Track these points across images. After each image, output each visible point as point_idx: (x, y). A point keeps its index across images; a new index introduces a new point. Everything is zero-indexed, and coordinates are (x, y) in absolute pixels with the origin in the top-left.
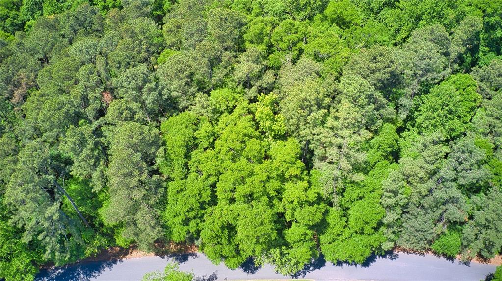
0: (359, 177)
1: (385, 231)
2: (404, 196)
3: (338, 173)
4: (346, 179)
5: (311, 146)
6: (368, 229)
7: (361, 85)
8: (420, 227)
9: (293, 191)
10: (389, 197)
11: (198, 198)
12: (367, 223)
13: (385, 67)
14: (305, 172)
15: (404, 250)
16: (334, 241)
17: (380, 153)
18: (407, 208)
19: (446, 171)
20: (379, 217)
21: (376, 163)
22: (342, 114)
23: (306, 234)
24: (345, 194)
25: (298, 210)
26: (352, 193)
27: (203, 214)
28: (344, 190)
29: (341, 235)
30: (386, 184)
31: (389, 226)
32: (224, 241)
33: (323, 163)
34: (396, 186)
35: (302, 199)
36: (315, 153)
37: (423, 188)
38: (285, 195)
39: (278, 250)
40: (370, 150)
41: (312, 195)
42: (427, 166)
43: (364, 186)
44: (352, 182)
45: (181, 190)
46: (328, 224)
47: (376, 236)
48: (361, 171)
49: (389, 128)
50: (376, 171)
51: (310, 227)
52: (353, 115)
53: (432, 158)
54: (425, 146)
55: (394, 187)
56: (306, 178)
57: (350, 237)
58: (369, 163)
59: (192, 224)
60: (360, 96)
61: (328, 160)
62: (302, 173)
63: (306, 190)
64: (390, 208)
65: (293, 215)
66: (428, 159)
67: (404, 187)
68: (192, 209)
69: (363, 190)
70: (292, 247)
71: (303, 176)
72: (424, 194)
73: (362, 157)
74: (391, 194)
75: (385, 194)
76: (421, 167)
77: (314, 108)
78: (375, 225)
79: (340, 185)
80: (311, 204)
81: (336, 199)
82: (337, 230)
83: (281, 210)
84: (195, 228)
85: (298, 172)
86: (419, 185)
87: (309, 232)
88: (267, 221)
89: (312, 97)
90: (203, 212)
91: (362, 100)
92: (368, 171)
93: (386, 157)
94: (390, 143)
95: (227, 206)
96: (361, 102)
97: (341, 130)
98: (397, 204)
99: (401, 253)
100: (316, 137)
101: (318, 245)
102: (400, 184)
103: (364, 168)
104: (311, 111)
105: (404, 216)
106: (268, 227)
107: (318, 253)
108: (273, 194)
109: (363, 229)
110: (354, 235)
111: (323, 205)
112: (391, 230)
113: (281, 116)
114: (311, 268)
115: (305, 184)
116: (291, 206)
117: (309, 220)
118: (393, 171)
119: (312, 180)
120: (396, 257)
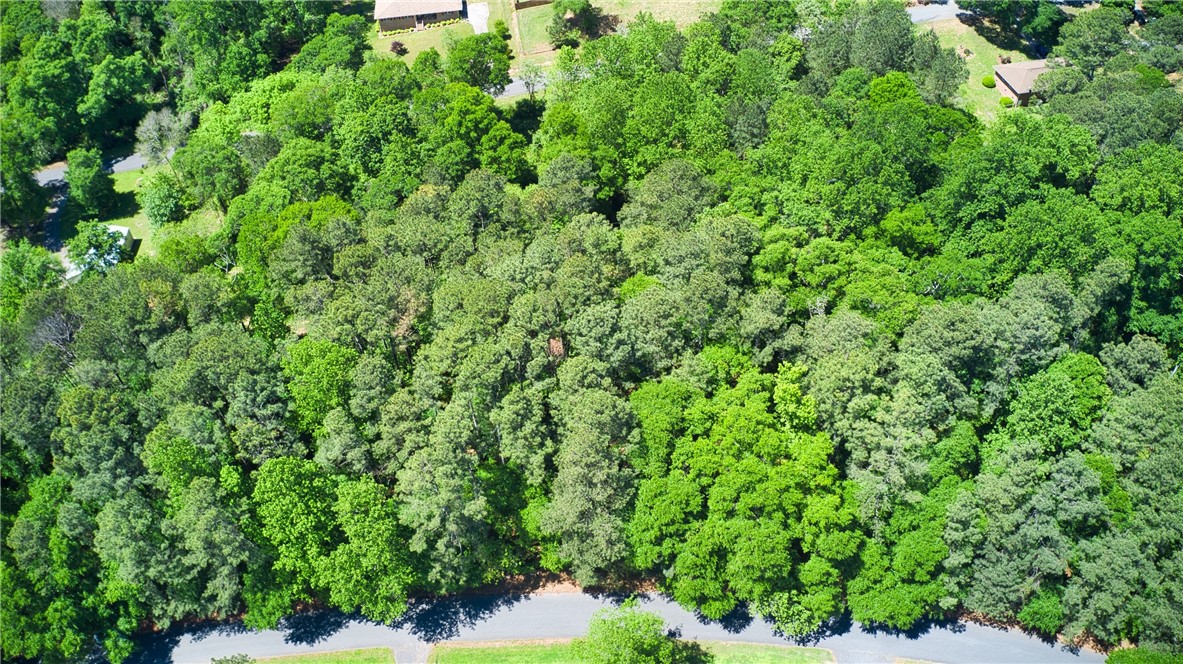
0: (913, 497)
1: (946, 579)
2: (978, 530)
3: (884, 488)
4: (895, 497)
5: (848, 446)
6: (921, 575)
7: (928, 366)
8: (999, 579)
9: (819, 507)
10: (956, 530)
11: (683, 506)
12: (920, 565)
13: (967, 339)
14: (838, 483)
15: (976, 620)
16: (868, 589)
17: (948, 463)
18: (982, 549)
19: (1041, 500)
20: (938, 557)
21: (941, 478)
22: (897, 405)
23: (829, 574)
24: (892, 521)
25: (823, 536)
26: (902, 520)
27: (686, 530)
28: (890, 515)
29: (880, 581)
30: (954, 509)
31: (952, 573)
32: (710, 574)
33: (863, 472)
34: (966, 514)
35: (831, 520)
36: (854, 456)
37: (1007, 521)
38: (807, 514)
39: (786, 595)
40: (934, 458)
41: (844, 517)
42: (1013, 488)
43: (921, 510)
44: (905, 504)
45: (661, 494)
46: (863, 563)
47: (933, 586)
48: (918, 489)
49: (965, 428)
50: (941, 490)
51: (836, 564)
52: (913, 408)
53: (1021, 478)
54: (1015, 460)
55: (964, 515)
56: (838, 491)
57: (893, 587)
58: (931, 478)
59: (667, 543)
60: (926, 381)
61: (870, 468)
62: (834, 484)
63: (837, 509)
64: (956, 546)
65: (813, 544)
66: (1015, 478)
67: (978, 516)
68: (673, 522)
69: (919, 516)
70: (807, 593)
71: (833, 488)
72: (1006, 529)
73: (921, 468)
74: (958, 525)
75: (950, 524)
76: (1005, 490)
77: (859, 391)
78: (932, 568)
79: (886, 506)
80: (842, 529)
81: (878, 526)
82: (874, 573)
83: (798, 534)
84: (670, 551)
85: (828, 482)
86: (1001, 516)
87: (835, 572)
88: (780, 547)
89: (858, 377)
90: (686, 527)
91: (928, 388)
92: (928, 490)
93: (957, 471)
94: (964, 451)
95: (722, 521)
96: (927, 390)
97: (894, 426)
98: (965, 542)
99: (970, 624)
100: (857, 433)
101: (844, 594)
102: (973, 511)
103: (924, 485)
104: (853, 395)
105: (976, 561)
106: (781, 556)
107: (842, 606)
108: (791, 509)
109: (913, 573)
110: (900, 584)
111: (858, 533)
112: (955, 580)
113: (810, 398)
114: (828, 633)
115: (835, 499)
116: (814, 529)
117: (838, 552)
118: (963, 492)
119: (846, 496)
120: (962, 629)
